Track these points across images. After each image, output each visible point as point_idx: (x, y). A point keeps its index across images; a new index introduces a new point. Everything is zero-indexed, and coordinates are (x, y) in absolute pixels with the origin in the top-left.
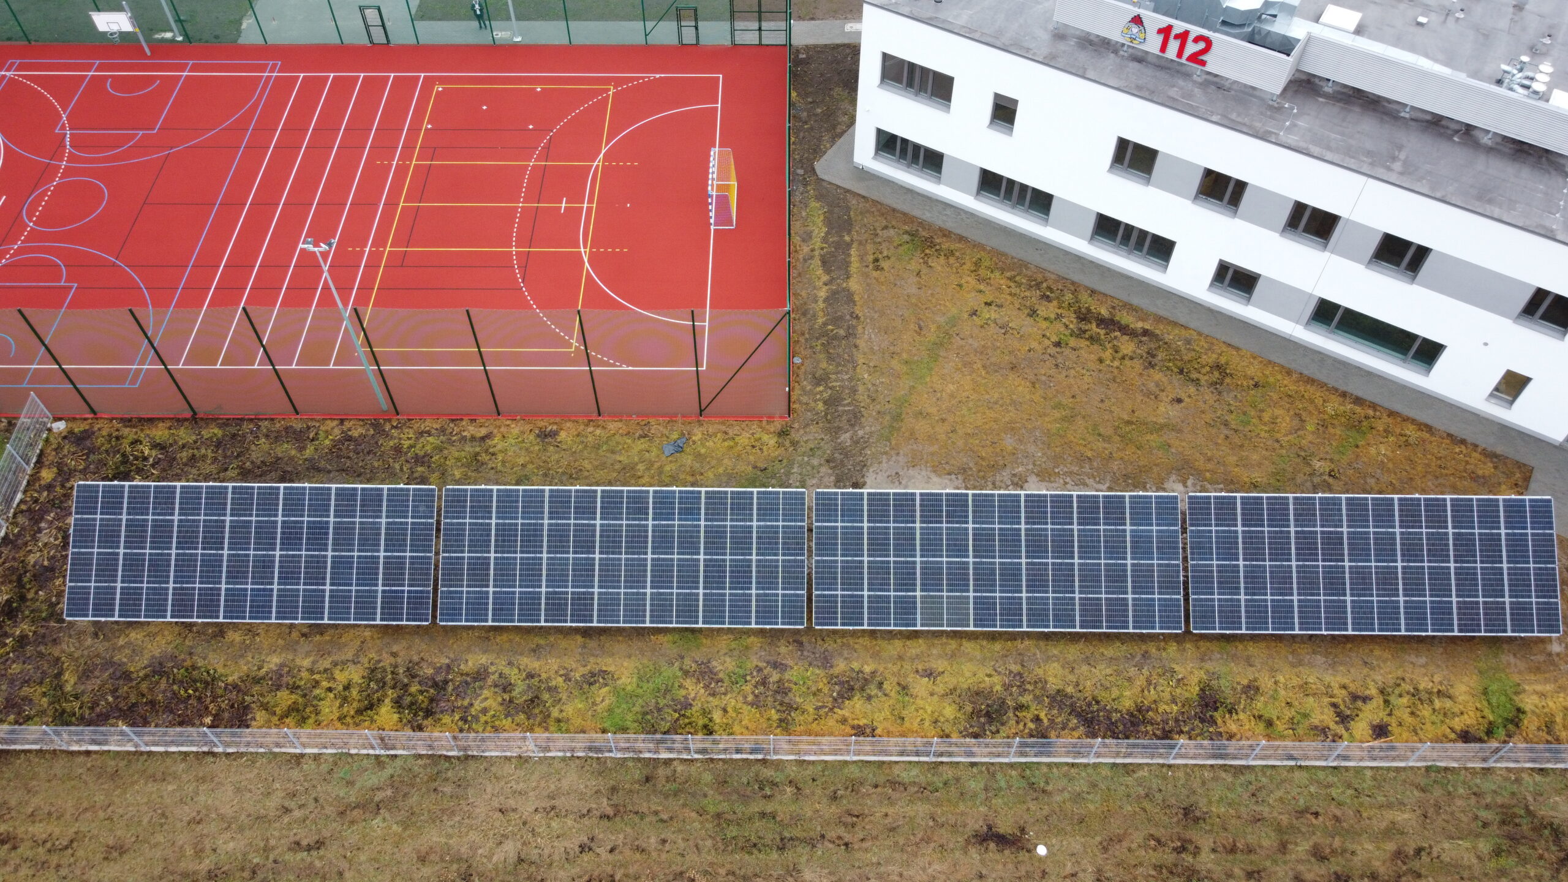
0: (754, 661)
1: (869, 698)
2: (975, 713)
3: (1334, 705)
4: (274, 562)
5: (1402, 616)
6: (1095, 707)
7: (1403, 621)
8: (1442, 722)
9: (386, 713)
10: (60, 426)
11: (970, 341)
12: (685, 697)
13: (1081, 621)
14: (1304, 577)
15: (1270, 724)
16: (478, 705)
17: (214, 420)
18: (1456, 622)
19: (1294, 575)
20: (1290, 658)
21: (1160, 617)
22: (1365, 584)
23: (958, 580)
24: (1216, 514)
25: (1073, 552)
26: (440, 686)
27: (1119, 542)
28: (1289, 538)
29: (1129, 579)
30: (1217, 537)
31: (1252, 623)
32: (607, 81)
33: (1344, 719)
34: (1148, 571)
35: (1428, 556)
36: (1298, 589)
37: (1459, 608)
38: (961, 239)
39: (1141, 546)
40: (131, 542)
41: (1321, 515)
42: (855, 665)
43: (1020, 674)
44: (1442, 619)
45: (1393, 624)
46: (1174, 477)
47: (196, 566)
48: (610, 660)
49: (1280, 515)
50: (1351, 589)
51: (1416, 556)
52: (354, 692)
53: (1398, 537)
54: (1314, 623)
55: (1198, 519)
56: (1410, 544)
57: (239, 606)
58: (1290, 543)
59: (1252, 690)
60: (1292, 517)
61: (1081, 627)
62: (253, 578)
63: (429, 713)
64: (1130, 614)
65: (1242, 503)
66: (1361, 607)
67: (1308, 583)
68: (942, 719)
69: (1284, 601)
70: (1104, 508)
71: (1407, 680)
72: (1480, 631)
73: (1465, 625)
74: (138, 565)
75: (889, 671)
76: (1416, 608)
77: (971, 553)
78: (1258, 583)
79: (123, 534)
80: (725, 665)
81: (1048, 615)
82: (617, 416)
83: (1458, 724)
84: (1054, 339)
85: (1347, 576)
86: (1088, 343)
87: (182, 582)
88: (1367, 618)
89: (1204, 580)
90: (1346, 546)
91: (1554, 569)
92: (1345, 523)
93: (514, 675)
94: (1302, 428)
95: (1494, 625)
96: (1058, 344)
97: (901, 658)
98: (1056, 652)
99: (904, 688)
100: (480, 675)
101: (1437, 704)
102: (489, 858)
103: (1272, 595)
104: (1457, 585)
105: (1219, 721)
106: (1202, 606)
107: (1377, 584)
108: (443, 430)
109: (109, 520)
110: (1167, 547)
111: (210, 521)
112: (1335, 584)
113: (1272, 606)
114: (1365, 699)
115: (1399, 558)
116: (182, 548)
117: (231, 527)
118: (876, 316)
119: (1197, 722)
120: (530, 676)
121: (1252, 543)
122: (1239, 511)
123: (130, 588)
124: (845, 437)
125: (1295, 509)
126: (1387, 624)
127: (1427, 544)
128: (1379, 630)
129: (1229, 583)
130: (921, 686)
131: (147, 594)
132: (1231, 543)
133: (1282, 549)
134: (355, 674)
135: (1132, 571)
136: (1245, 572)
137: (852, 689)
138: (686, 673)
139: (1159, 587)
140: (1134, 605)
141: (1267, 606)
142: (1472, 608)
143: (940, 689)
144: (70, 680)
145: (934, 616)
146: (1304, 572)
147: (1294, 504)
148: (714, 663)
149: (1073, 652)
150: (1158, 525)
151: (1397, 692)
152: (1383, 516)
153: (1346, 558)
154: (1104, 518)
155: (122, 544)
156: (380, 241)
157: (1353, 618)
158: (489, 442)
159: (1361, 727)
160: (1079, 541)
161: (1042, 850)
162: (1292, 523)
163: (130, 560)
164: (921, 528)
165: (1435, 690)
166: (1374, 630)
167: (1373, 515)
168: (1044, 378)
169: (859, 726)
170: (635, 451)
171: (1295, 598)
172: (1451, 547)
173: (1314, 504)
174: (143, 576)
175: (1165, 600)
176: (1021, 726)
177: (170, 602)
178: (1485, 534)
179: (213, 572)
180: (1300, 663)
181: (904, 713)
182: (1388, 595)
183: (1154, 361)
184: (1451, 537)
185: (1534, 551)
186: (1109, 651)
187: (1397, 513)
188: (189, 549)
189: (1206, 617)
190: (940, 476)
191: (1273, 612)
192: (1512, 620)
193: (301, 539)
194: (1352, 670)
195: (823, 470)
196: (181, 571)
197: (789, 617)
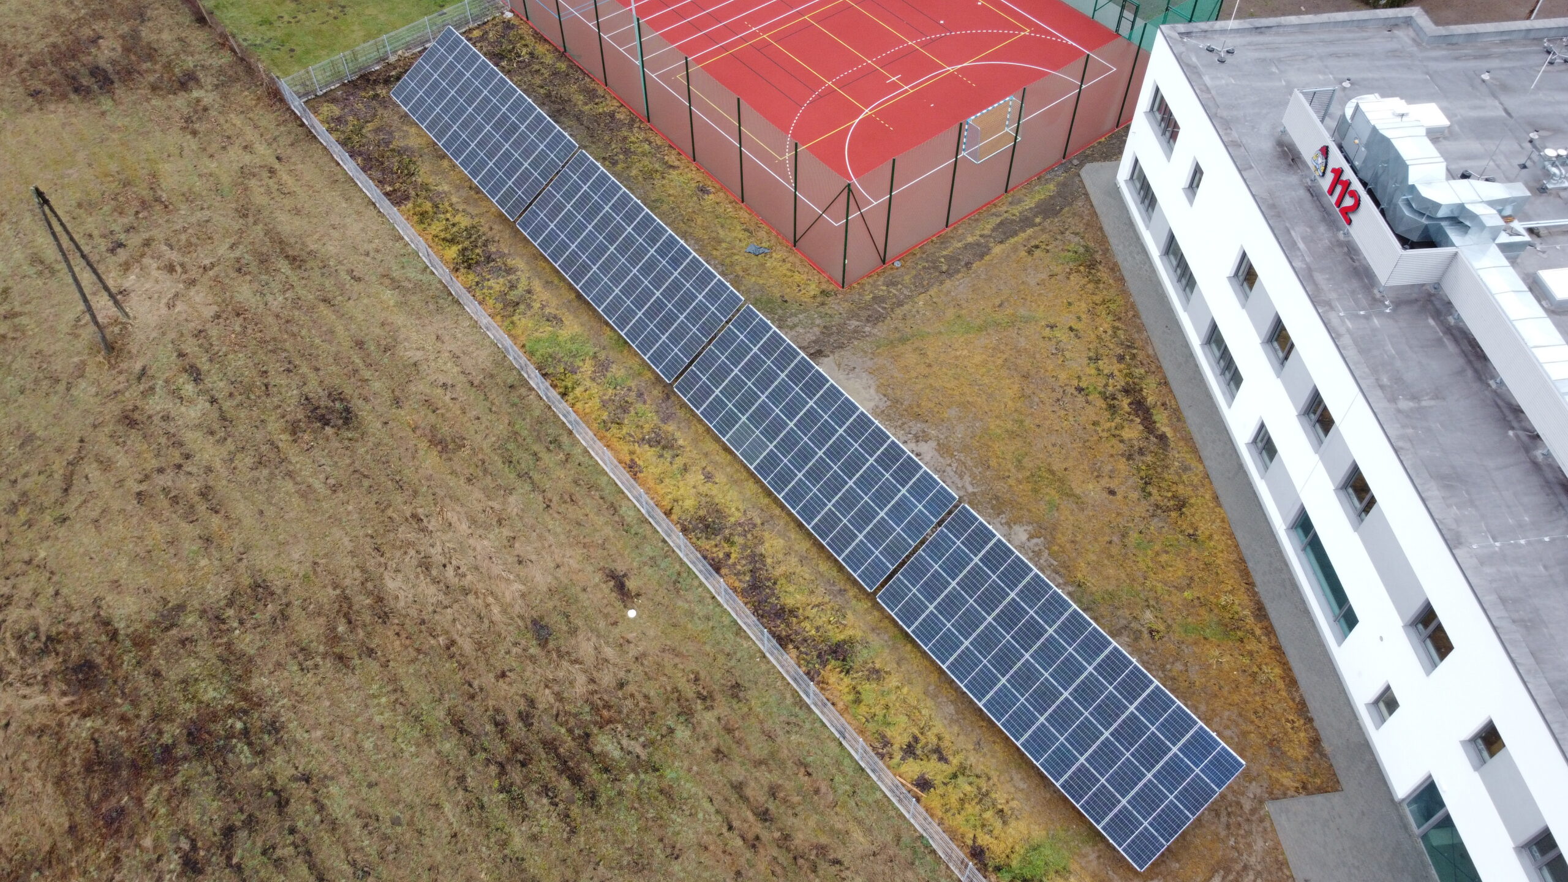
0: (633, 384)
1: (661, 456)
2: (702, 519)
3: (916, 739)
4: (483, 131)
5: (1030, 732)
6: (769, 584)
7: (1026, 736)
8: (975, 826)
9: (452, 252)
10: (509, 15)
11: (1022, 339)
12: (579, 367)
13: (816, 524)
14: (986, 635)
15: (858, 701)
16: (491, 283)
17: (570, 60)
18: (1066, 777)
19: (982, 627)
20: (931, 688)
21: (866, 568)
22: (1026, 683)
23: (771, 432)
24: (970, 535)
25: (854, 475)
26: (489, 259)
27: (889, 495)
28: (1004, 598)
29: (871, 526)
30: (955, 551)
31: (921, 631)
32: (1028, 23)
33: (910, 750)
34: (888, 531)
35: (1095, 709)
36: (975, 639)
37: (1079, 769)
38: (1121, 280)
39: (900, 511)
40: (442, 74)
41: (1044, 604)
42: (678, 434)
43: (755, 525)
44: (1057, 764)
45: (1017, 731)
46: (1030, 528)
47: (454, 107)
48: (571, 318)
49: (1014, 577)
50: (1012, 676)
51: (1086, 701)
52: (455, 229)
53: (1086, 674)
54: (962, 673)
55: (954, 527)
56: (1089, 688)
57: (452, 143)
58: (1001, 602)
59: (876, 674)
60: (1020, 586)
61: (813, 528)
62: (469, 133)
63: (469, 267)
64: (850, 548)
65: (995, 544)
66: (1006, 696)
67: (986, 642)
68: (680, 503)
69: (957, 637)
70: (902, 464)
71: (991, 782)
72: (1078, 802)
73: (1071, 786)
74: (435, 88)
75: (690, 453)
76: (1046, 736)
77: (795, 420)
78: (951, 608)
79: (443, 67)
80: (617, 371)
81: (801, 501)
82: (751, 210)
83: (984, 840)
84: (1083, 385)
85: (1019, 664)
86: (1104, 406)
87: (443, 112)
88: (1002, 707)
89: (917, 572)
90: (1039, 644)
91: (1188, 818)
92: (1055, 626)
93: (522, 286)
94: (1181, 589)
95: (1093, 809)
96: (1080, 390)
97: (706, 455)
98: (793, 537)
99: (685, 469)
100: (509, 271)
101: (988, 815)
102: (406, 350)
103: (953, 625)
104: (1095, 752)
105: (829, 667)
106: (899, 588)
107: (1035, 691)
108: (659, 147)
109: (445, 55)
110: (916, 527)
111: (478, 88)
112: (1004, 661)
113: (945, 633)
114: (942, 759)
115: (1070, 689)
116: (457, 94)
117: (483, 98)
118: (983, 276)
119: (815, 653)
120: (529, 292)
121: (974, 577)
122: (987, 548)
123: (423, 98)
124: (854, 323)
125: (1029, 583)
126: (1013, 726)
127: (1102, 701)
128: (1003, 724)
129: (932, 590)
130: (695, 477)
132: (960, 563)
133: (991, 601)
134: (464, 222)
135: (878, 522)
136: (950, 592)
137: (659, 442)
138: (595, 357)
139: (884, 549)
140: (857, 545)
141: (941, 629)
142: (1089, 780)
143: (703, 489)
144: (370, 126)
145: (738, 441)
146: (991, 632)
147: (1032, 579)
148: (614, 366)
149: (804, 546)
150: (924, 506)
151: (971, 779)
152: (1089, 647)
153: (1031, 651)
154: (895, 471)
155: (439, 72)
156: (764, 30)
157: (992, 698)
158: (671, 171)
159: (913, 768)
160: (865, 472)
161: (632, 613)
162: (1017, 590)
163: (435, 83)
164: (783, 380)
165: (1000, 807)
166: (999, 720)
167: (1082, 641)
168: (1036, 399)
169: (635, 463)
170: (734, 234)
171: (967, 643)
172: (1119, 721)
173: (1047, 592)
174: (432, 96)
175: (880, 560)
176: (714, 550)
177: (430, 118)
178: (1158, 738)
180: (934, 697)
181: (667, 481)
182: (1035, 707)
183: (1137, 457)
184: (1127, 713)
185: (1185, 789)
186: (824, 567)
187: (1102, 656)
188: (459, 96)
189: (894, 598)
190: (877, 392)
191: (941, 637)
192: (1112, 820)
193: (503, 128)
194: (961, 737)
195: (817, 330)
196: (447, 105)
197: (667, 370)
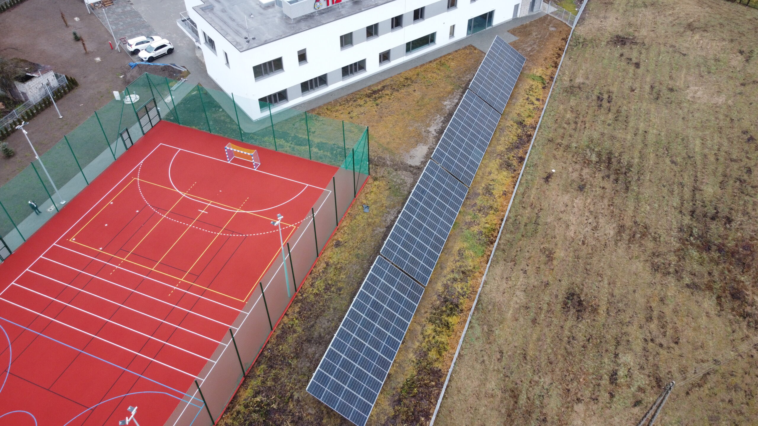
0: (471, 211)
2: (507, 168)
3: (528, 104)
4: (379, 328)
6: (514, 144)
14: (497, 85)
15: (530, 116)
17: (253, 367)
21: (496, 116)
23: (470, 147)
25: (473, 119)
28: (487, 80)
29: (485, 114)
31: (504, 102)
33: (533, 104)
35: (501, 63)
36: (499, 88)
40: (344, 381)
42: (481, 188)
43: (498, 155)
44: (516, 72)
47: (367, 360)
48: (455, 248)
50: (503, 80)
52: (438, 329)
54: (508, 92)
56: (497, 63)
57: (390, 352)
62: (381, 340)
63: (457, 306)
64: (493, 121)
66: (508, 82)
68: (507, 175)
69: (501, 93)
71: (526, 89)
73: (518, 70)
74: (355, 384)
75: (486, 181)
76: (511, 74)
77: (465, 139)
78: (495, 94)
79: (339, 382)
82: (341, 221)
83: (540, 87)
84: (374, 105)
85: (500, 78)
86: (380, 99)
87: (371, 369)
88: (511, 83)
90: (493, 73)
93: (451, 276)
94: (438, 73)
96: (377, 105)
97: (482, 177)
98: (493, 145)
100: (446, 286)
101: (534, 88)
105: (526, 124)
107: (504, 75)
108: (314, 278)
109: (330, 385)
111: (351, 343)
112: (501, 82)
113: (502, 96)
114: (529, 98)
116: (357, 361)
117: (358, 336)
119: (525, 128)
120: (452, 272)
123: (363, 392)
126: (513, 81)
127: (499, 61)
128: (514, 84)
129: (493, 98)
131: (369, 386)
133: (489, 83)
134: (430, 327)
135: (483, 112)
136: (492, 94)
137: (489, 191)
138: (468, 229)
139: (489, 111)
140: (491, 119)
142: (515, 66)
143: (496, 173)
148: (467, 221)
149: (494, 142)
151: (528, 93)
153: (496, 75)
155: (343, 385)
159: (536, 102)
161: (554, 171)
163: (351, 385)
165: (530, 86)
168: (389, 113)
169: (503, 194)
171: (501, 90)
174: (361, 384)
175: (492, 112)
176: (514, 161)
177: (376, 379)
178: (500, 51)
179: (372, 354)
180: (514, 104)
181: (502, 183)
182: (507, 76)
183: (396, 89)
186: (497, 135)
188: (358, 358)
189: (500, 109)
193: (375, 313)
194: (520, 97)
196: (366, 367)
